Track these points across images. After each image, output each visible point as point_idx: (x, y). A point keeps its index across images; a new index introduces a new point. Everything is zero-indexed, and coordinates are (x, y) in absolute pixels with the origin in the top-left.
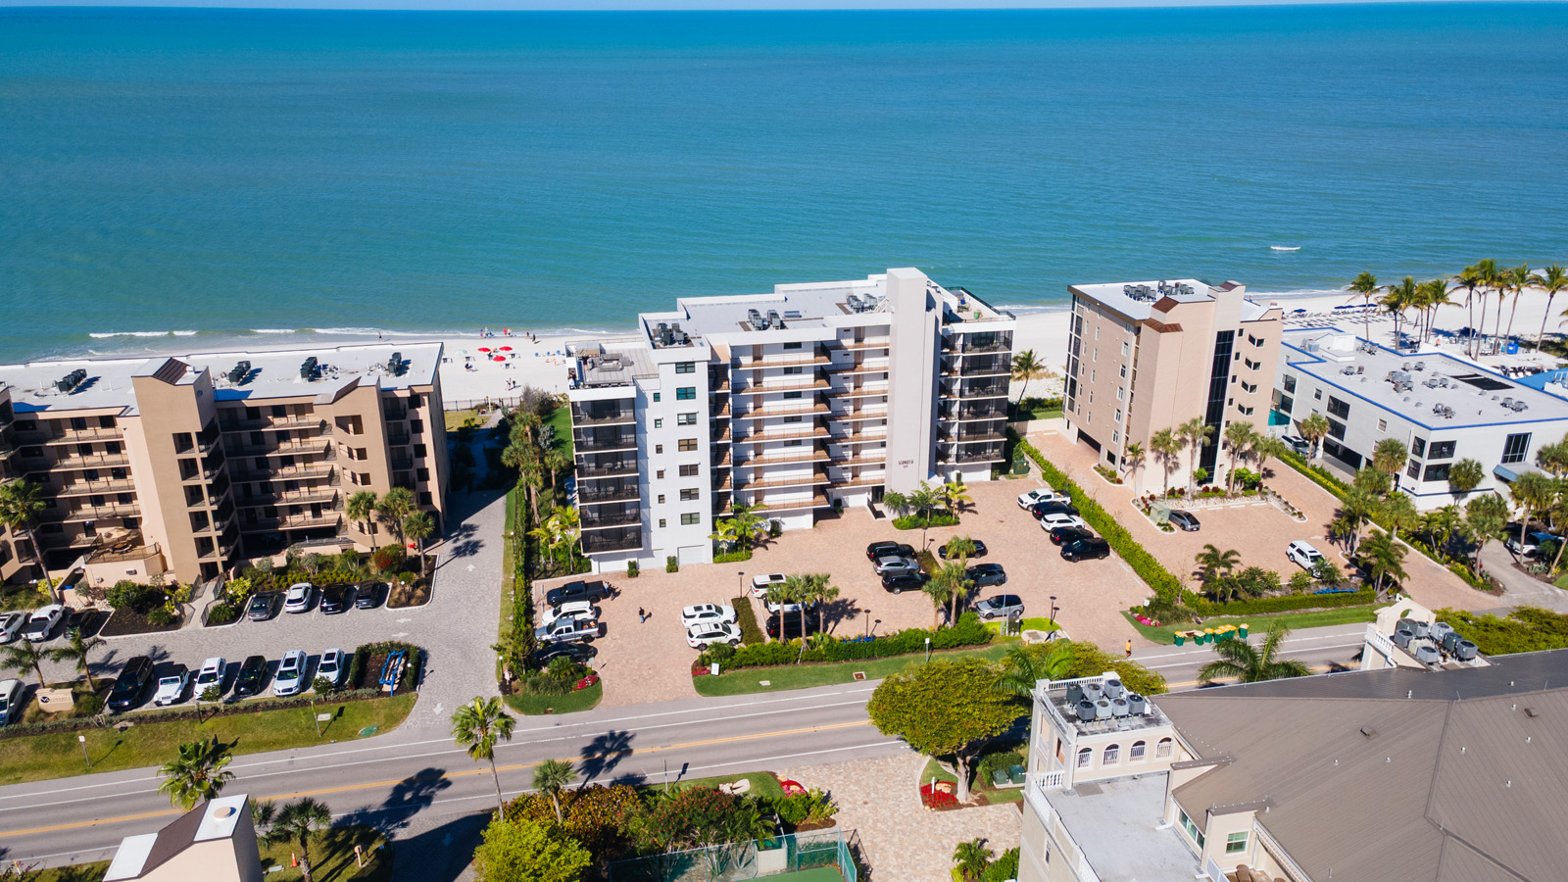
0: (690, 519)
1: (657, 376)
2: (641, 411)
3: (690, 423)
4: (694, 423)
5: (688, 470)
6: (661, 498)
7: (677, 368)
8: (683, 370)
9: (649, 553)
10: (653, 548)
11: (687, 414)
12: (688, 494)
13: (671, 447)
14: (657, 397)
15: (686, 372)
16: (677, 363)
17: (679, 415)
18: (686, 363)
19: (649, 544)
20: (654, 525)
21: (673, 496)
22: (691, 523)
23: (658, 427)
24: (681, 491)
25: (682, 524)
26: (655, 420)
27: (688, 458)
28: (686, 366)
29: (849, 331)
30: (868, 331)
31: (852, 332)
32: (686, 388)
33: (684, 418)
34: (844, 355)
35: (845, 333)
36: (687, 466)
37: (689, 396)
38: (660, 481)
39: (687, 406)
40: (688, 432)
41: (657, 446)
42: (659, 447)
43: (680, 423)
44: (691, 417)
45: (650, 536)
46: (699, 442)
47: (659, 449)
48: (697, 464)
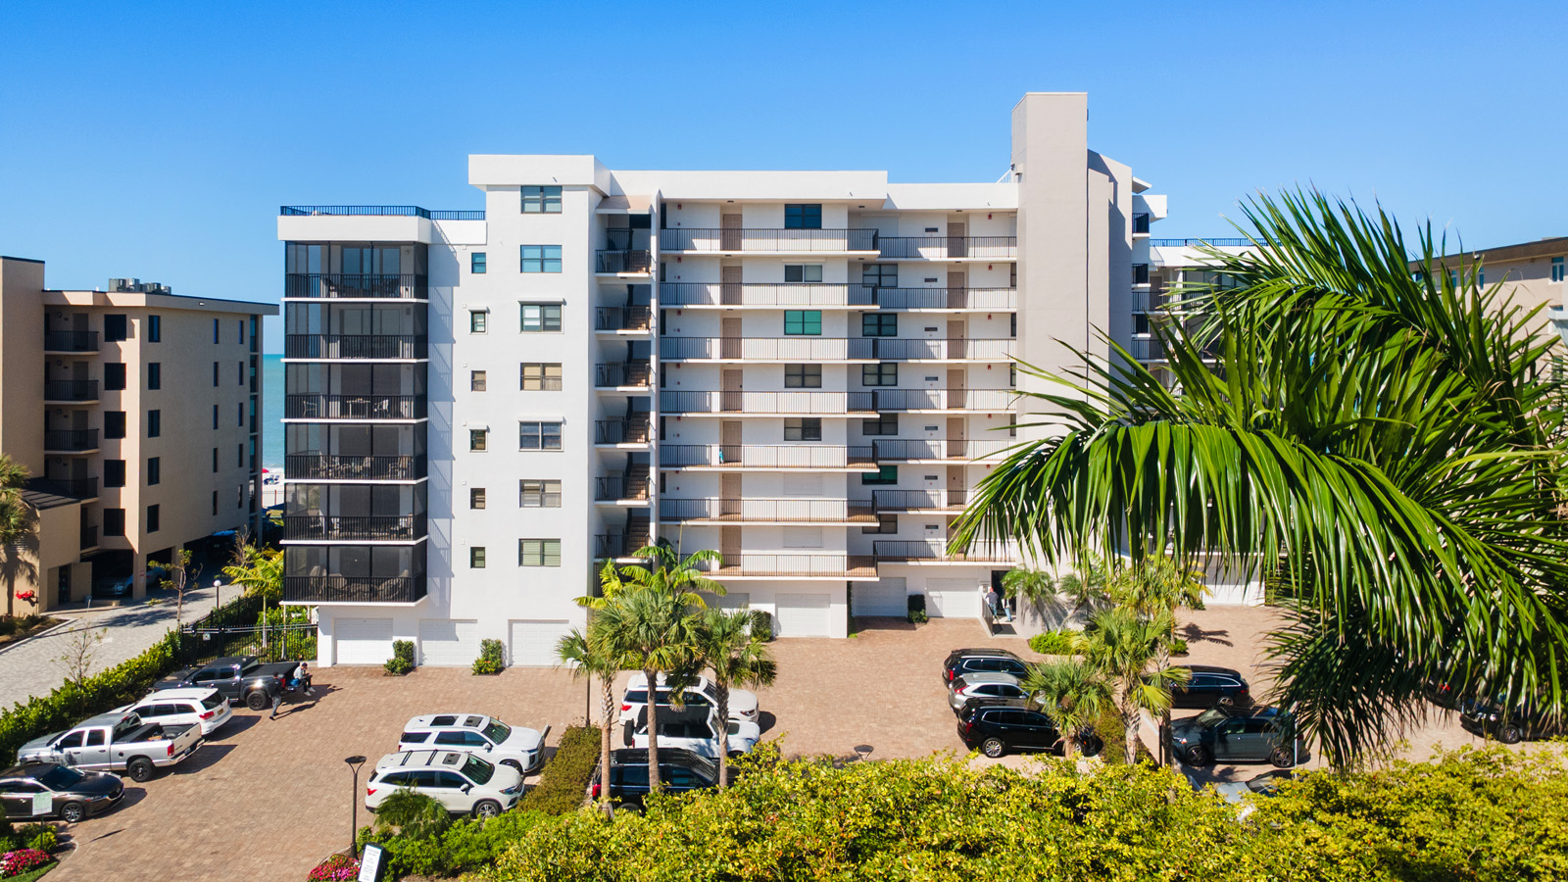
0: (540, 551)
1: (480, 215)
2: (443, 290)
3: (546, 328)
4: (558, 328)
5: (540, 436)
6: (477, 496)
7: (523, 202)
8: (537, 207)
9: (444, 629)
10: (453, 616)
11: (542, 305)
12: (534, 491)
13: (503, 379)
14: (478, 263)
15: (543, 211)
16: (525, 189)
17: (523, 304)
18: (542, 189)
19: (445, 605)
20: (459, 559)
22: (542, 563)
23: (478, 329)
24: (522, 482)
25: (521, 563)
26: (473, 313)
27: (540, 407)
28: (542, 196)
29: (936, 230)
30: (974, 229)
31: (943, 232)
32: (542, 247)
33: (533, 313)
34: (927, 280)
35: (928, 234)
36: (537, 424)
37: (547, 265)
38: (478, 454)
39: (542, 286)
40: (542, 347)
41: (474, 373)
42: (478, 377)
43: (526, 323)
44: (550, 313)
45: (447, 579)
46: (565, 372)
47: (477, 381)
48: (558, 424)
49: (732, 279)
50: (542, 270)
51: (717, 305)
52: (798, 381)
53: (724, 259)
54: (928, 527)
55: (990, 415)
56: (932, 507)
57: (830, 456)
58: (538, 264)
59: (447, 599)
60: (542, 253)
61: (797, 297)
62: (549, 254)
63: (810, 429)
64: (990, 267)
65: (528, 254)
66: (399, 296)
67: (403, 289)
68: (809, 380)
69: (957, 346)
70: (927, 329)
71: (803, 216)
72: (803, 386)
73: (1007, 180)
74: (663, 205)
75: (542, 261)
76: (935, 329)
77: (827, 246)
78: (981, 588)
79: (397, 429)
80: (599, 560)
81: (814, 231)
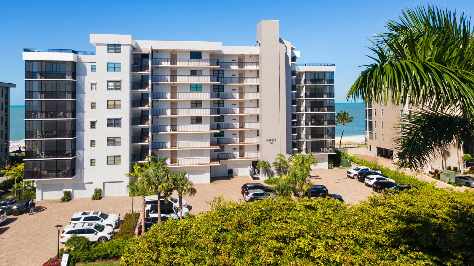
0: (114, 160)
1: (94, 53)
2: (82, 77)
3: (115, 89)
4: (120, 89)
5: (113, 123)
6: (93, 142)
7: (108, 49)
8: (113, 51)
9: (82, 186)
10: (84, 182)
11: (115, 82)
12: (112, 141)
13: (101, 105)
14: (93, 68)
15: (115, 51)
16: (109, 45)
17: (108, 82)
18: (114, 45)
19: (82, 178)
20: (87, 163)
21: (102, 142)
22: (114, 164)
23: (93, 89)
24: (108, 138)
25: (107, 164)
26: (91, 84)
27: (114, 114)
28: (115, 48)
29: (235, 60)
30: (246, 60)
31: (237, 61)
32: (114, 64)
33: (111, 84)
34: (232, 75)
35: (233, 62)
36: (112, 119)
37: (116, 69)
38: (93, 129)
39: (114, 76)
40: (114, 95)
41: (91, 103)
42: (93, 105)
43: (109, 87)
44: (117, 84)
45: (83, 170)
46: (122, 103)
47: (93, 106)
48: (120, 119)
49: (174, 74)
50: (115, 71)
51: (170, 82)
52: (195, 105)
53: (171, 68)
54: (233, 149)
55: (251, 115)
56: (235, 143)
57: (205, 128)
58: (113, 69)
59: (83, 176)
60: (114, 65)
61: (195, 80)
62: (116, 66)
63: (198, 120)
64: (251, 71)
65: (110, 66)
66: (66, 79)
67: (67, 76)
68: (198, 105)
69: (242, 94)
70: (233, 90)
71: (196, 55)
72: (196, 107)
73: (255, 45)
74: (153, 51)
75: (114, 68)
76: (235, 90)
77: (204, 64)
78: (249, 167)
79: (65, 122)
80: (133, 162)
81: (200, 60)
